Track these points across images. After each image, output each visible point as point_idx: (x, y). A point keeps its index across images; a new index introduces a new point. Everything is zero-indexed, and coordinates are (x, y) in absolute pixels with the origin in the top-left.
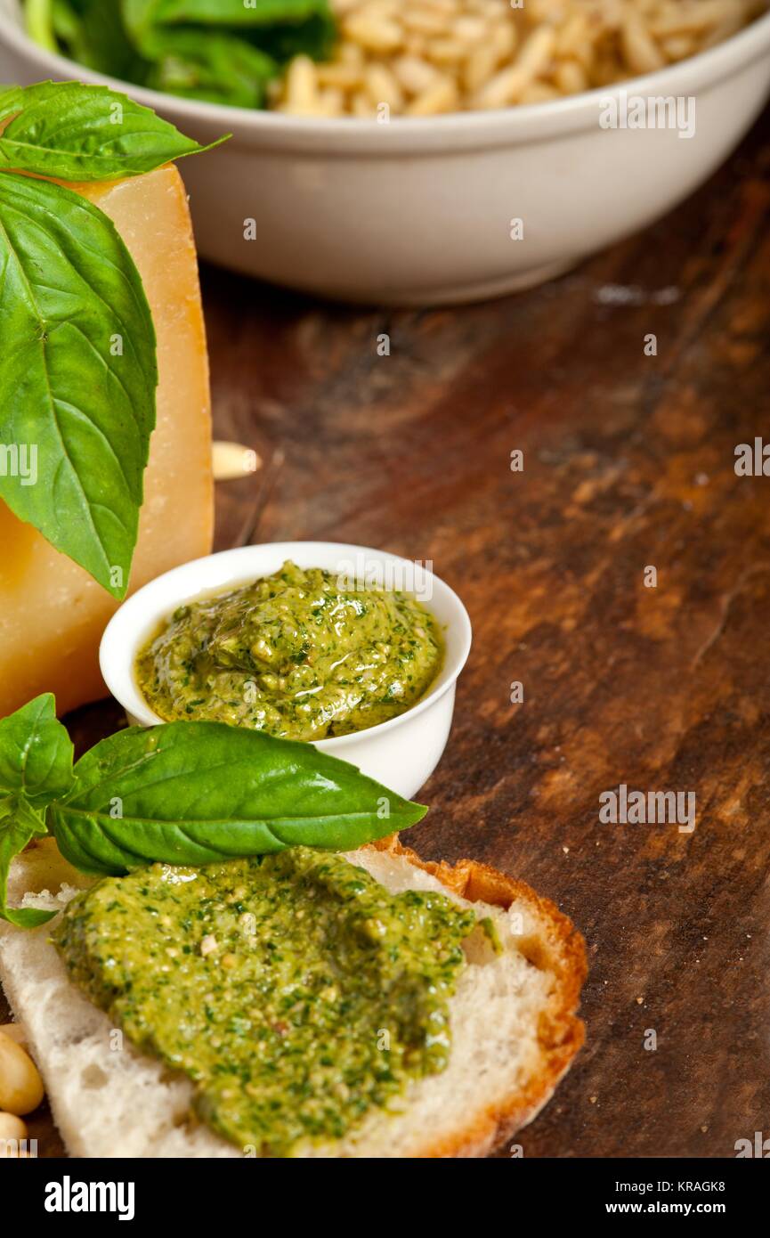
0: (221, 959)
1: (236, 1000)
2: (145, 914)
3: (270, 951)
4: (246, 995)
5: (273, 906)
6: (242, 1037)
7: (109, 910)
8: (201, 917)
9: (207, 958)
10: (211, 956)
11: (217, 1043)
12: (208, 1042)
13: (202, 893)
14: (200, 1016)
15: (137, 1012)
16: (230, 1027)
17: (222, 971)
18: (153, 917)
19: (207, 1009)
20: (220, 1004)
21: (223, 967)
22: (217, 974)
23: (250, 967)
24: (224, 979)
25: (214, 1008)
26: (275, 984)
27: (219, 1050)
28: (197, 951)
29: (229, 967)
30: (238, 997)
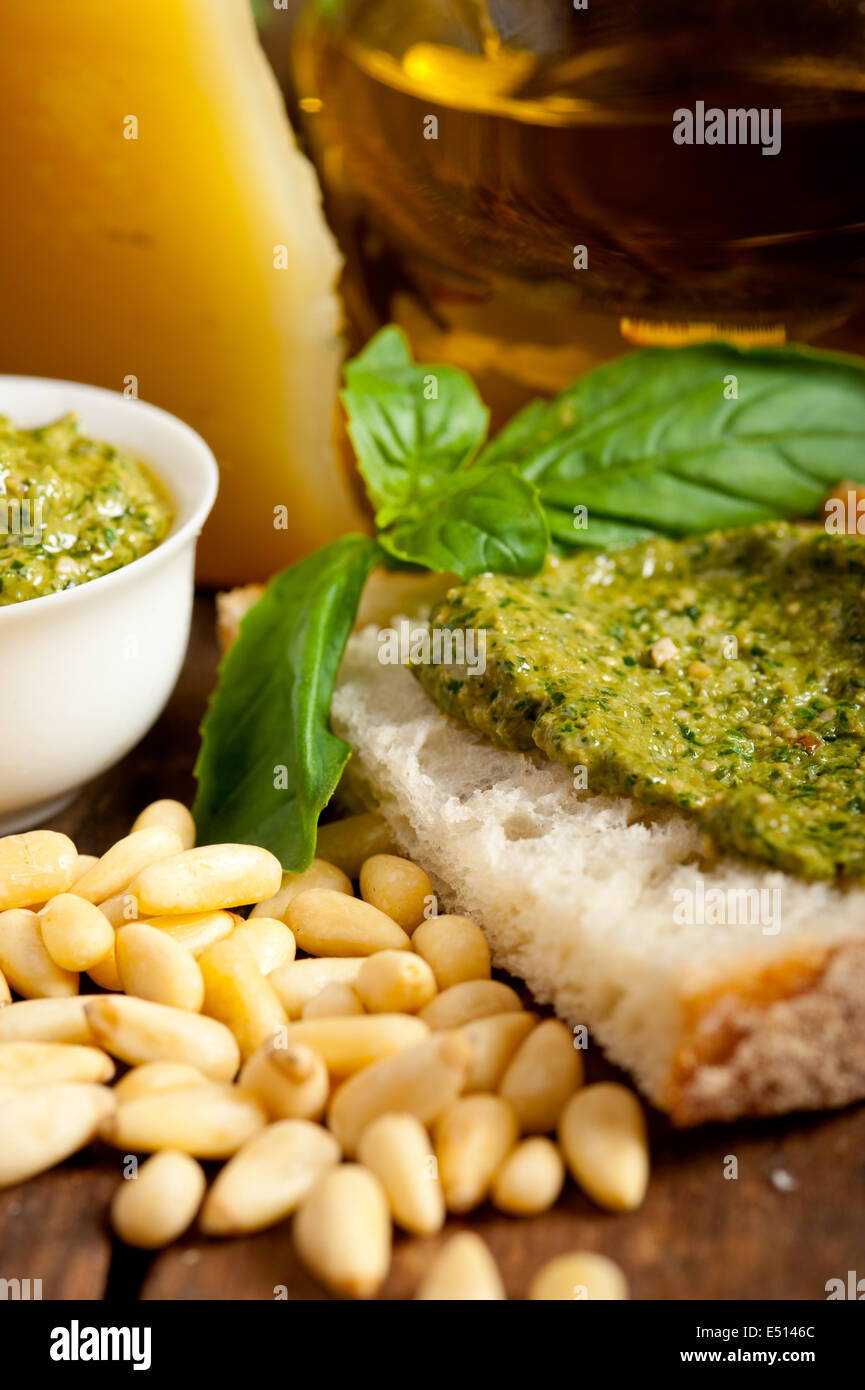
0: (686, 670)
1: (724, 717)
2: (554, 616)
3: (757, 659)
4: (738, 709)
5: (744, 607)
6: (748, 759)
7: (503, 606)
8: (636, 626)
9: (663, 669)
10: (669, 666)
11: (713, 767)
12: (698, 767)
13: (628, 601)
14: (676, 736)
15: (581, 727)
16: (727, 748)
17: (692, 684)
18: (568, 621)
19: (683, 729)
20: (702, 721)
21: (691, 679)
22: (683, 686)
23: (735, 676)
24: (697, 693)
25: (693, 726)
26: (779, 695)
27: (718, 775)
28: (647, 662)
29: (701, 677)
30: (727, 712)
